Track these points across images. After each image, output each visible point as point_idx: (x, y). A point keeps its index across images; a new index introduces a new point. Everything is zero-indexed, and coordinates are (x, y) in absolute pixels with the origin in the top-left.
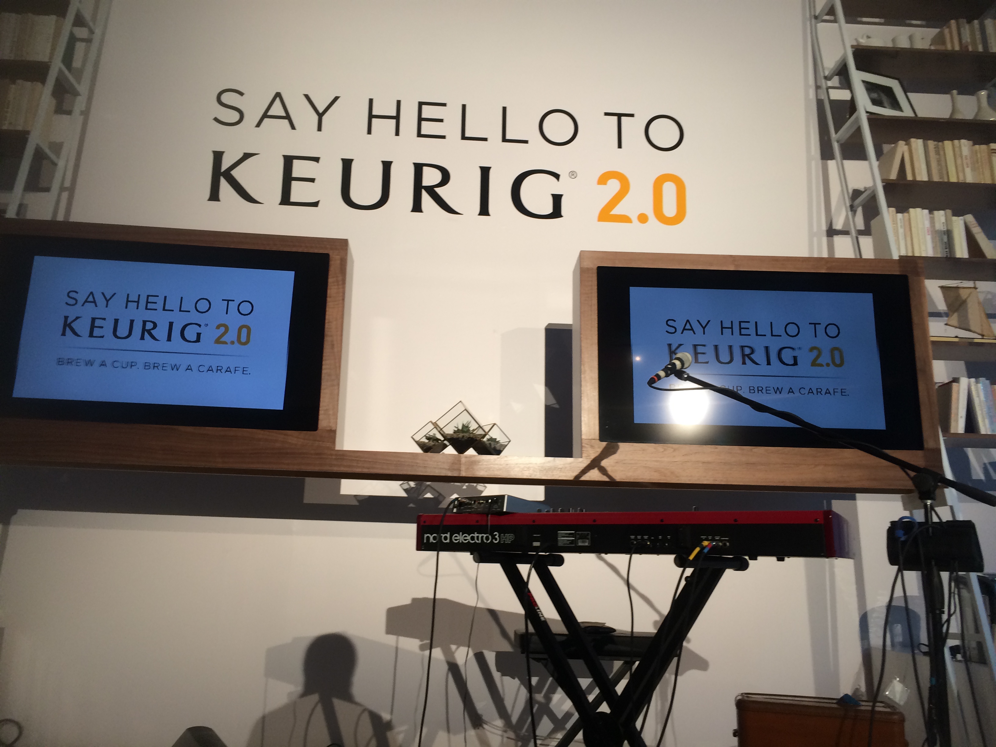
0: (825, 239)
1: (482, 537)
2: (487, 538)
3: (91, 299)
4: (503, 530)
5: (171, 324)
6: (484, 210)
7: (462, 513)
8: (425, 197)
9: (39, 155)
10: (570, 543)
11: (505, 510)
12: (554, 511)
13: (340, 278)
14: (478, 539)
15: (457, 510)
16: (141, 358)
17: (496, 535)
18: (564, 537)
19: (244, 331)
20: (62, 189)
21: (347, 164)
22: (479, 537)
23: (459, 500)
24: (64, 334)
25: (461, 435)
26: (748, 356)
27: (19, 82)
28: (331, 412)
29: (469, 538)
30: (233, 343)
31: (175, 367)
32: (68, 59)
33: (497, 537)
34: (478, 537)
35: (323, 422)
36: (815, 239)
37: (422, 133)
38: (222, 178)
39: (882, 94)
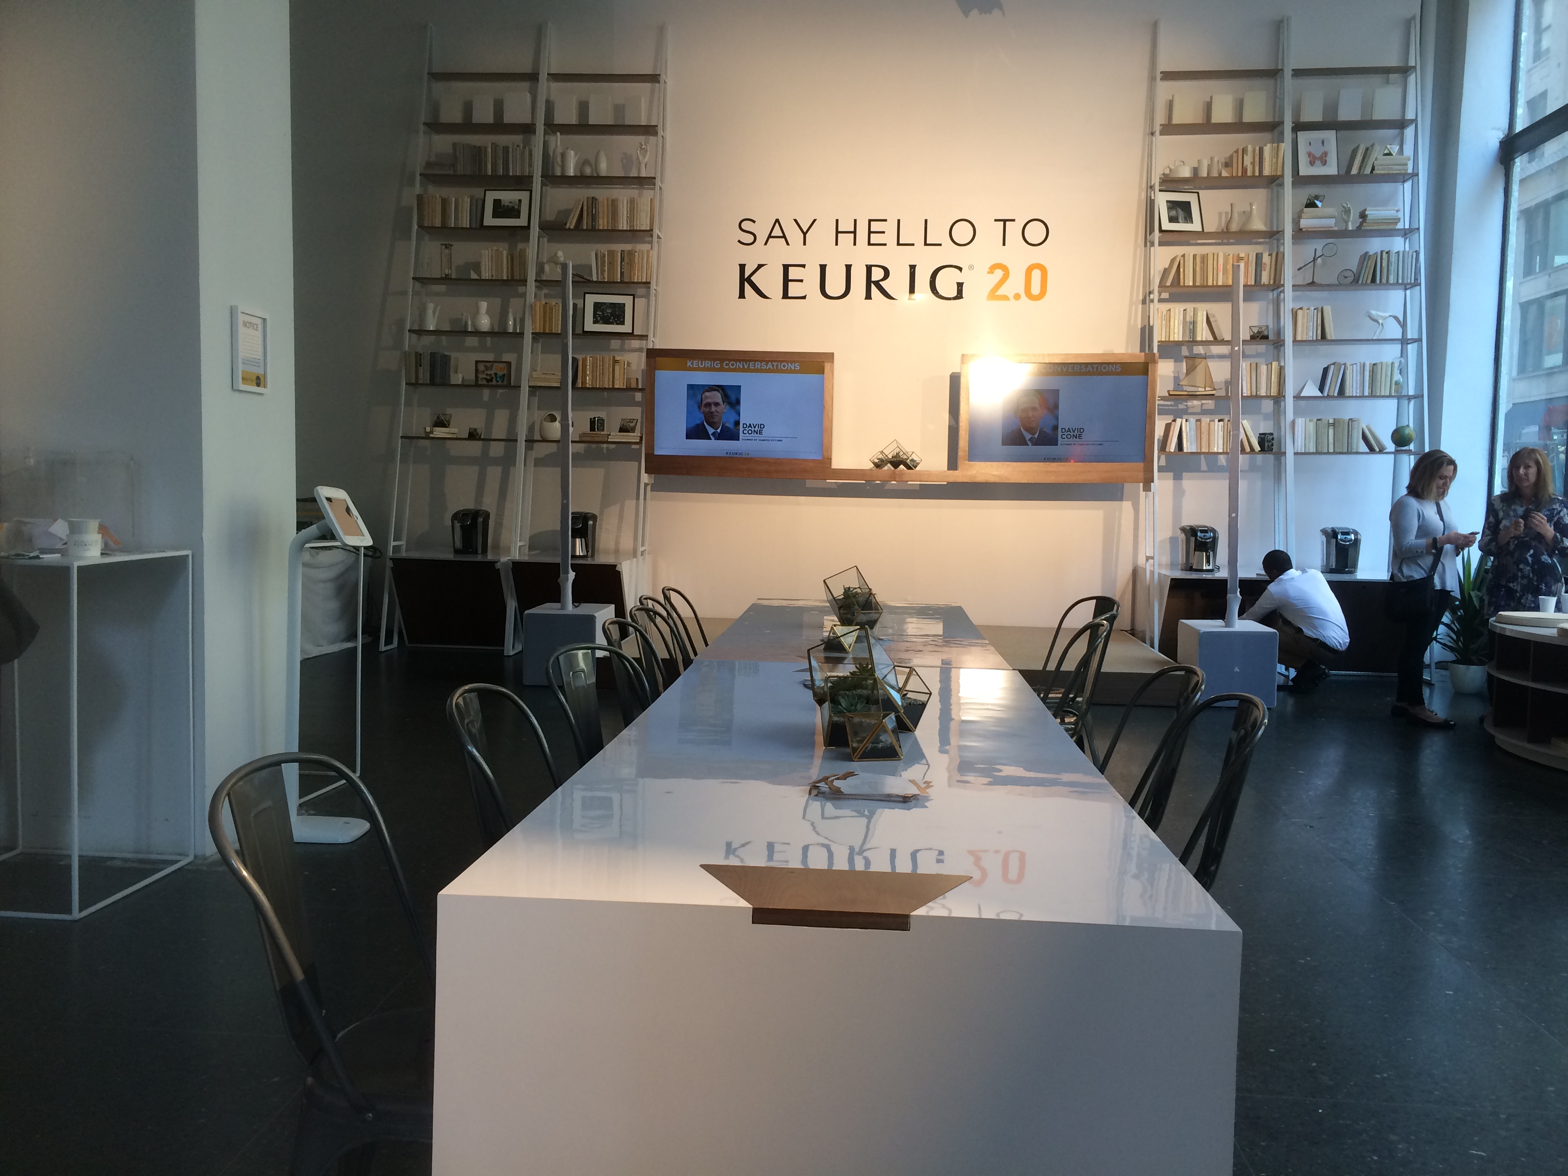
8: (874, 289)
21: (823, 268)
25: (895, 459)
27: (638, 242)
37: (871, 242)
38: (746, 283)
39: (1180, 210)
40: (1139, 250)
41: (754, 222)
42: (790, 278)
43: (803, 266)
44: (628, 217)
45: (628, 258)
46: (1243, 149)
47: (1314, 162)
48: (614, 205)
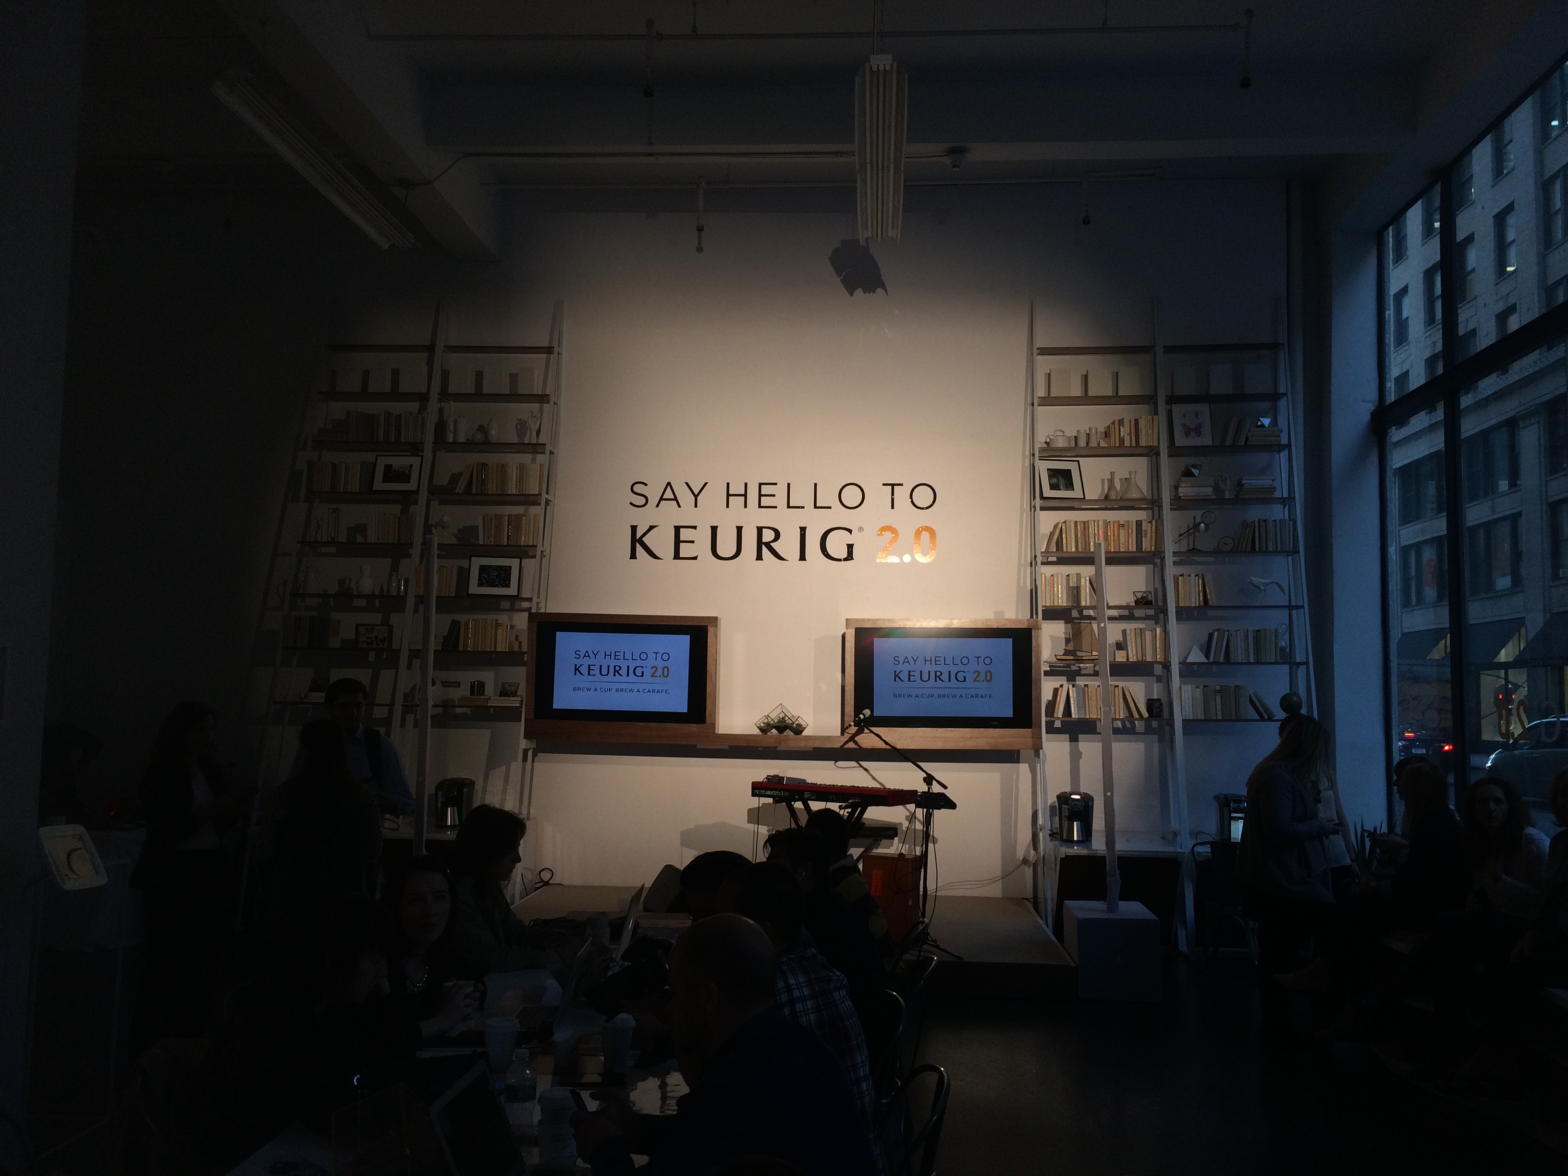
2: (779, 793)
3: (587, 655)
4: (785, 790)
5: (628, 667)
6: (803, 557)
7: (770, 782)
8: (765, 551)
10: (808, 797)
11: (784, 783)
15: (768, 780)
16: (614, 686)
18: (806, 795)
19: (666, 670)
21: (714, 529)
22: (775, 793)
24: (574, 673)
25: (780, 724)
26: (939, 677)
28: (712, 712)
29: (772, 793)
30: (660, 676)
31: (632, 691)
33: (782, 793)
35: (708, 718)
37: (762, 505)
38: (637, 544)
39: (1060, 478)
40: (1025, 514)
41: (646, 485)
42: (681, 539)
43: (695, 527)
45: (516, 522)
46: (1119, 420)
47: (1189, 434)
48: (503, 469)
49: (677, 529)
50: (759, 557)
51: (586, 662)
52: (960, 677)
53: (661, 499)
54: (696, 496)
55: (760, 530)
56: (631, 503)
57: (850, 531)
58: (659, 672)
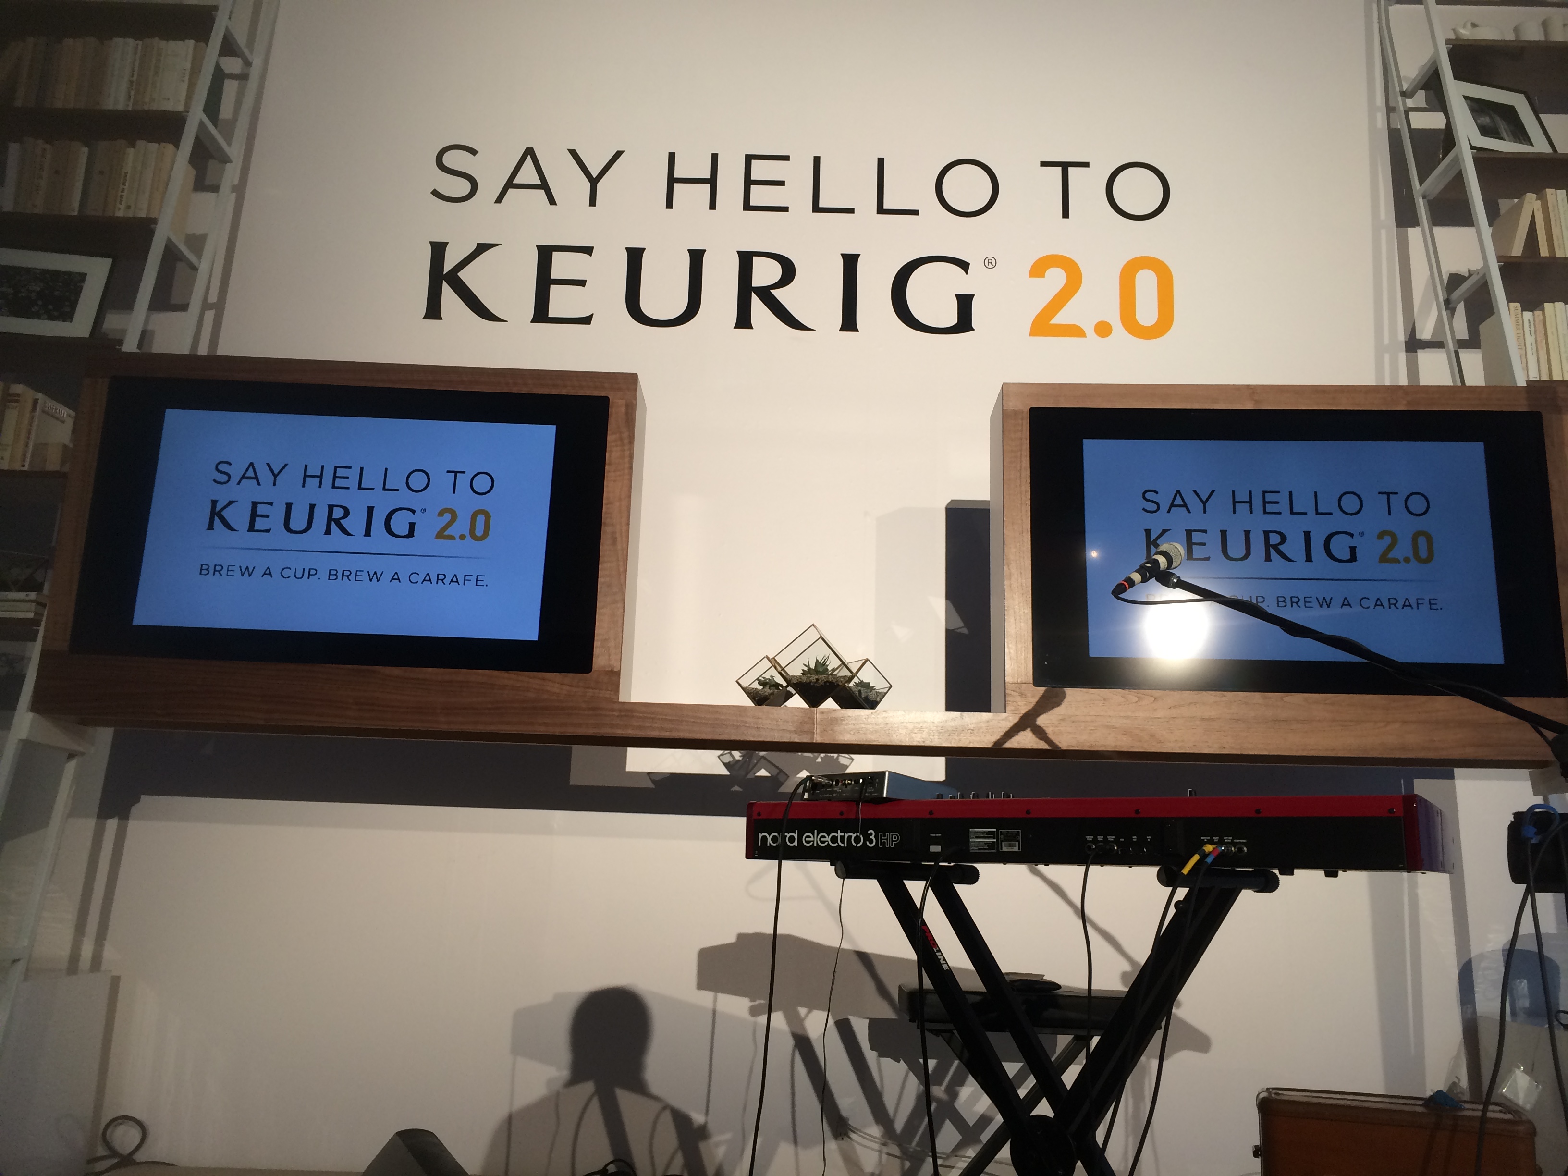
0: (1402, 356)
1: (849, 838)
2: (857, 840)
3: (250, 473)
4: (882, 826)
5: (371, 510)
6: (849, 323)
7: (817, 801)
8: (757, 305)
9: (171, 255)
10: (989, 848)
11: (885, 796)
12: (962, 796)
13: (626, 435)
14: (843, 842)
15: (809, 796)
16: (324, 563)
17: (871, 834)
18: (979, 838)
19: (481, 519)
20: (206, 306)
21: (635, 256)
22: (844, 838)
23: (813, 780)
24: (211, 527)
25: (814, 678)
26: (1276, 547)
27: (141, 144)
28: (612, 644)
29: (828, 839)
30: (462, 537)
31: (375, 577)
32: (212, 107)
33: (872, 837)
34: (842, 838)
35: (600, 660)
36: (1387, 356)
37: (752, 203)
38: (445, 284)
39: (1498, 118)
40: (1383, 232)
41: (474, 152)
42: (554, 275)
43: (588, 251)
44: (131, 82)
45: (106, 160)
49: (545, 254)
50: (744, 321)
51: (247, 493)
52: (1340, 547)
53: (510, 184)
54: (594, 182)
55: (746, 259)
56: (435, 193)
57: (964, 266)
58: (461, 526)
